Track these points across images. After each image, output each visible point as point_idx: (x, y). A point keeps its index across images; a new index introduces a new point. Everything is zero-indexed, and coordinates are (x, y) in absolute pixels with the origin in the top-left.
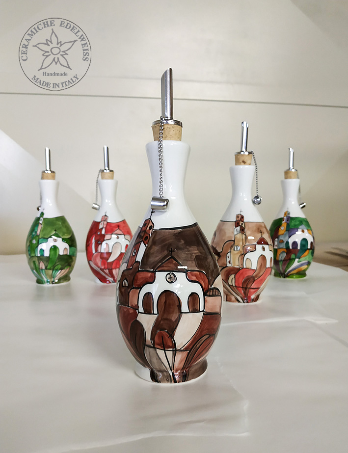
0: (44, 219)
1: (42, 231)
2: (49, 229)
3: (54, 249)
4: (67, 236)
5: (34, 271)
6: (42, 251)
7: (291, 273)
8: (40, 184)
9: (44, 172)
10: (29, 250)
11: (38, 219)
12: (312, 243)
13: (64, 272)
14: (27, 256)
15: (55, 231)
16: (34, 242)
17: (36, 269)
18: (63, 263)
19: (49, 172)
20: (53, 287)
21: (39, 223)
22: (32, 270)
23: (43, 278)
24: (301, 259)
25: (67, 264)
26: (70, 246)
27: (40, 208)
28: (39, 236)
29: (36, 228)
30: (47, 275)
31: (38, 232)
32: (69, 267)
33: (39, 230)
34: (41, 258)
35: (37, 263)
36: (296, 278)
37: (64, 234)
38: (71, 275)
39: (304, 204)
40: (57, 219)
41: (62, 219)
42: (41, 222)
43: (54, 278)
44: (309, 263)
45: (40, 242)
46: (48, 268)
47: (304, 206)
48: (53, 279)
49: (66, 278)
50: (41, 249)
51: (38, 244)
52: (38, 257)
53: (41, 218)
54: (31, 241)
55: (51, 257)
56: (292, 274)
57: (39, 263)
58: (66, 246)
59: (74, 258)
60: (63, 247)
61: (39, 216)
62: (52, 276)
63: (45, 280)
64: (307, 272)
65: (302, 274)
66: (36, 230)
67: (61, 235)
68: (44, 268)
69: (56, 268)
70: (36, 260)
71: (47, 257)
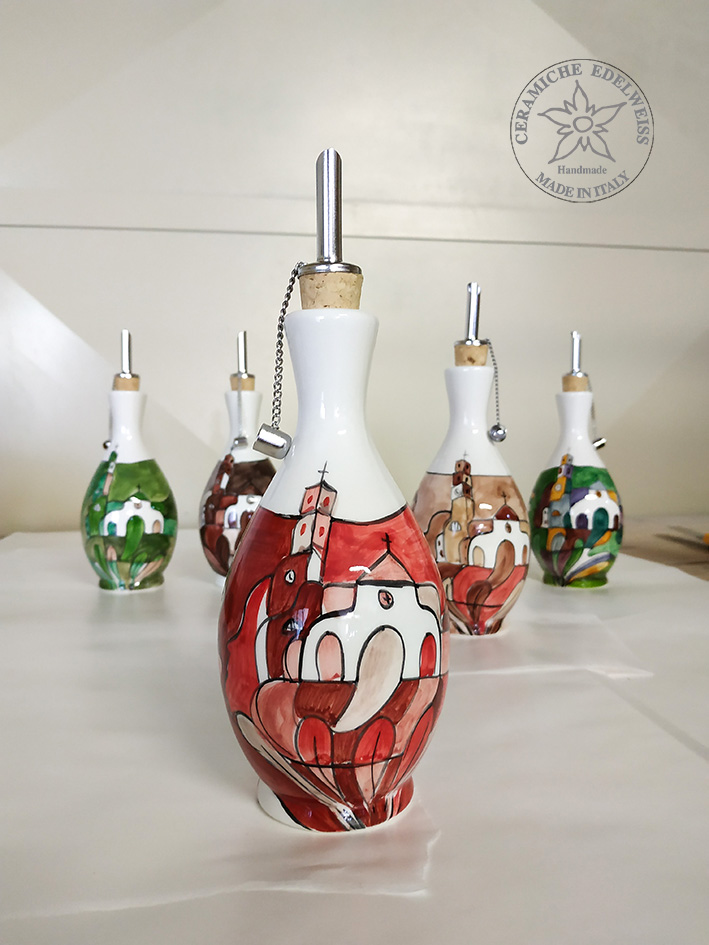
0: (118, 465)
1: (113, 487)
2: (126, 484)
3: (136, 521)
4: (160, 499)
5: (97, 564)
6: (112, 526)
7: (576, 576)
8: (110, 399)
9: (118, 376)
10: (86, 525)
11: (106, 465)
12: (616, 517)
13: (152, 567)
14: (83, 533)
15: (139, 487)
16: (98, 508)
17: (99, 560)
18: (151, 549)
19: (129, 376)
20: (131, 595)
21: (107, 473)
22: (92, 562)
23: (112, 578)
24: (596, 549)
25: (159, 551)
26: (166, 517)
27: (108, 444)
28: (106, 497)
29: (101, 483)
30: (120, 572)
31: (106, 490)
32: (162, 558)
33: (107, 486)
34: (110, 540)
35: (102, 549)
36: (587, 586)
37: (154, 493)
38: (166, 574)
39: (603, 441)
40: (143, 464)
41: (150, 466)
42: (111, 470)
43: (133, 577)
44: (611, 558)
45: (108, 509)
46: (123, 557)
47: (603, 445)
48: (131, 581)
49: (156, 578)
50: (110, 523)
51: (105, 512)
52: (104, 537)
53: (112, 464)
54: (91, 508)
55: (128, 537)
56: (579, 579)
57: (106, 550)
58: (158, 516)
59: (171, 540)
60: (152, 519)
61: (107, 459)
62: (131, 575)
63: (116, 581)
64: (609, 576)
65: (598, 578)
66: (101, 486)
67: (148, 496)
68: (115, 558)
69: (138, 558)
70: (100, 543)
71: (121, 538)
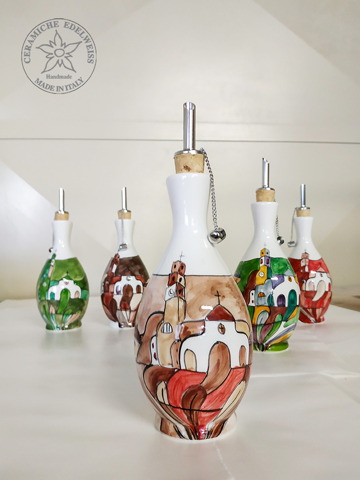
0: (56, 261)
1: (54, 273)
2: (60, 271)
3: (65, 292)
4: (79, 279)
5: (44, 316)
9: (57, 212)
10: (39, 294)
11: (50, 261)
13: (75, 317)
14: (37, 300)
15: (67, 273)
16: (45, 284)
17: (46, 314)
18: (74, 307)
19: (63, 213)
21: (50, 265)
23: (52, 324)
25: (78, 308)
26: (82, 289)
27: (52, 250)
28: (50, 278)
30: (57, 320)
31: (49, 275)
32: (80, 312)
33: (50, 272)
34: (52, 302)
37: (76, 276)
40: (70, 260)
41: (74, 261)
43: (64, 323)
45: (51, 285)
46: (58, 312)
48: (63, 325)
49: (77, 323)
50: (52, 292)
52: (48, 301)
53: (53, 260)
54: (41, 285)
55: (61, 300)
57: (49, 308)
58: (78, 288)
59: (86, 302)
60: (74, 291)
61: (50, 258)
63: (55, 325)
66: (47, 272)
67: (72, 277)
68: (54, 312)
69: (67, 312)
70: (46, 304)
71: (57, 301)
